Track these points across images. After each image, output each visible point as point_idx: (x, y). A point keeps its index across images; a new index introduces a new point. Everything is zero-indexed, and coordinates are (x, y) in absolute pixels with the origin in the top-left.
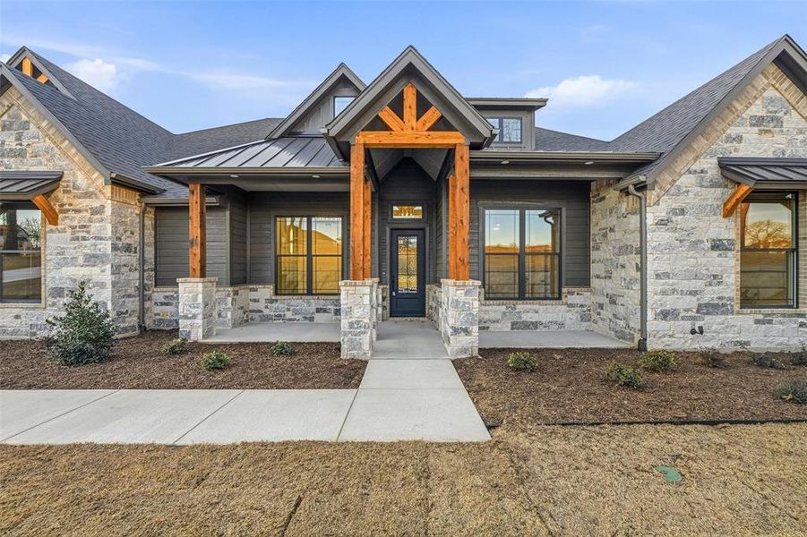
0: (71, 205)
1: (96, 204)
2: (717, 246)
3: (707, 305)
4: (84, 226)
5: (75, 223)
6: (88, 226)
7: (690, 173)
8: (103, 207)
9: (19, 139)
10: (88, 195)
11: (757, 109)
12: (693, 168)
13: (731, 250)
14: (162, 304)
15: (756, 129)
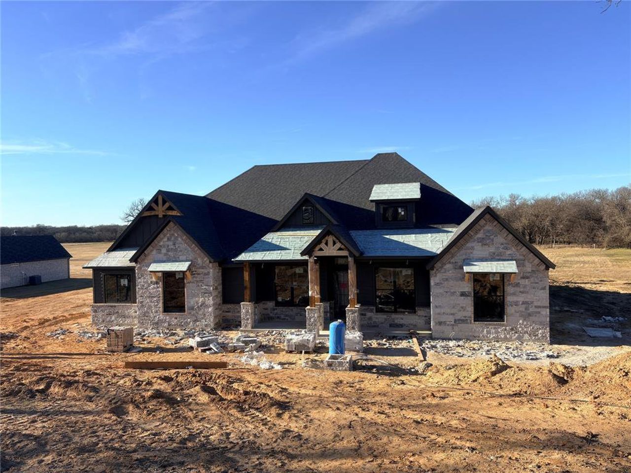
0: (196, 271)
1: (205, 271)
2: (463, 294)
3: (459, 320)
4: (201, 280)
5: (198, 279)
6: (203, 281)
7: (450, 263)
8: (209, 272)
9: (174, 244)
10: (203, 268)
11: (480, 235)
12: (451, 261)
13: (469, 296)
14: (227, 312)
15: (480, 244)
